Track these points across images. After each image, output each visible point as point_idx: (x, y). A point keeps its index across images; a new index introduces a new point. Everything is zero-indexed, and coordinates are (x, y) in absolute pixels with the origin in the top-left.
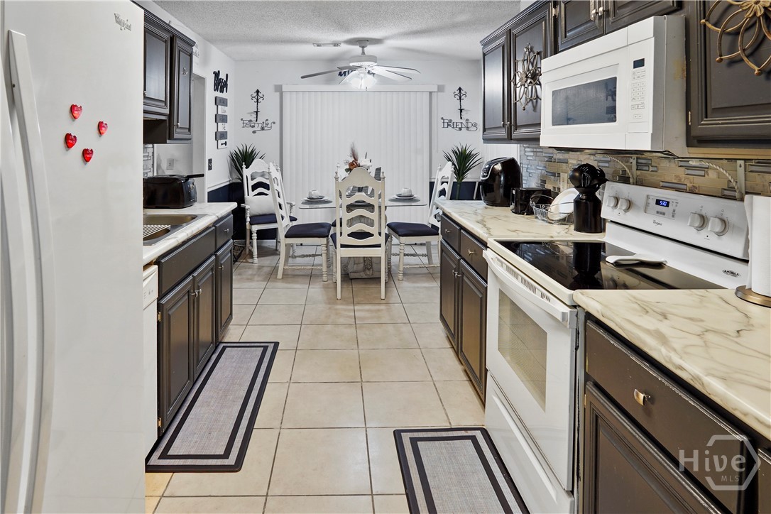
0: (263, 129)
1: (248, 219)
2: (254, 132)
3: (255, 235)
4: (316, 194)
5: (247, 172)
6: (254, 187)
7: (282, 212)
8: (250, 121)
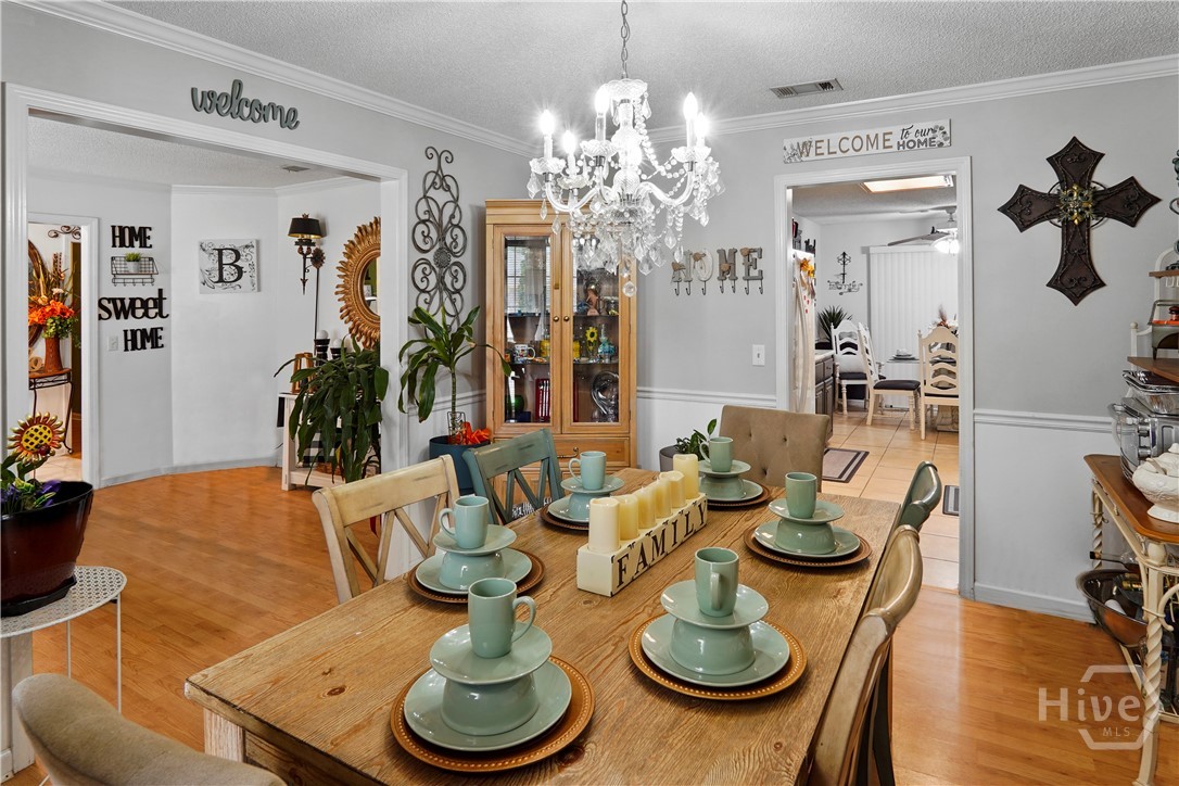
0: (850, 290)
1: (838, 375)
2: (841, 294)
3: (844, 390)
4: (904, 351)
5: (835, 332)
6: (843, 347)
7: (871, 368)
8: (837, 283)
